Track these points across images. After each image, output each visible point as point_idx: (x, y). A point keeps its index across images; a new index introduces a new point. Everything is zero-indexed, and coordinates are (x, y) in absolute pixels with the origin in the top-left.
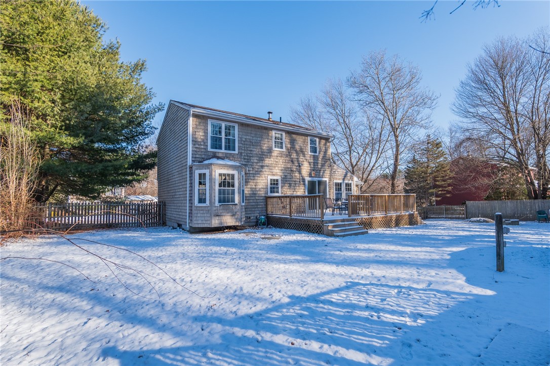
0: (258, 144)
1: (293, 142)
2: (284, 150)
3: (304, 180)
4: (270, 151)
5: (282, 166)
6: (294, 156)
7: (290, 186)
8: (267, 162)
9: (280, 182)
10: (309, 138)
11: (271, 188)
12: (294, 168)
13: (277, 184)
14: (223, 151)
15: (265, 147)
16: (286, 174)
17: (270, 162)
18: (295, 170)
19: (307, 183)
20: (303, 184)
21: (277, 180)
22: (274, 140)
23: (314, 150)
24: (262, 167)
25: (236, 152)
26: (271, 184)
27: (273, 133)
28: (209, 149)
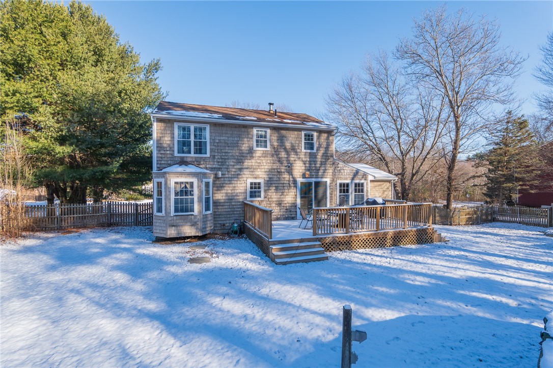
0: (236, 145)
1: (281, 139)
2: (269, 148)
3: (295, 182)
4: (251, 151)
5: (266, 167)
6: (283, 155)
7: (277, 189)
8: (246, 164)
9: (262, 185)
10: (303, 133)
11: (251, 192)
12: (283, 169)
13: (259, 188)
14: (192, 155)
15: (245, 147)
16: (271, 176)
17: (250, 164)
18: (283, 171)
19: (299, 185)
20: (294, 187)
21: (259, 184)
22: (255, 138)
23: (310, 146)
24: (241, 169)
25: (208, 155)
26: (251, 188)
27: (255, 131)
28: (176, 154)
